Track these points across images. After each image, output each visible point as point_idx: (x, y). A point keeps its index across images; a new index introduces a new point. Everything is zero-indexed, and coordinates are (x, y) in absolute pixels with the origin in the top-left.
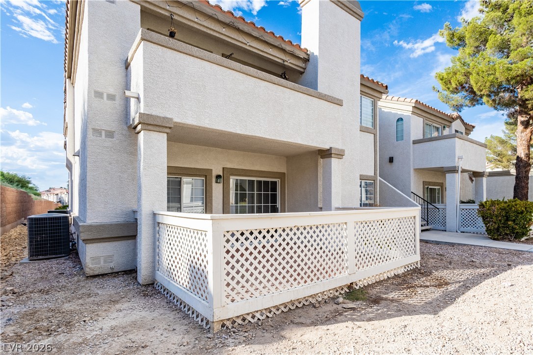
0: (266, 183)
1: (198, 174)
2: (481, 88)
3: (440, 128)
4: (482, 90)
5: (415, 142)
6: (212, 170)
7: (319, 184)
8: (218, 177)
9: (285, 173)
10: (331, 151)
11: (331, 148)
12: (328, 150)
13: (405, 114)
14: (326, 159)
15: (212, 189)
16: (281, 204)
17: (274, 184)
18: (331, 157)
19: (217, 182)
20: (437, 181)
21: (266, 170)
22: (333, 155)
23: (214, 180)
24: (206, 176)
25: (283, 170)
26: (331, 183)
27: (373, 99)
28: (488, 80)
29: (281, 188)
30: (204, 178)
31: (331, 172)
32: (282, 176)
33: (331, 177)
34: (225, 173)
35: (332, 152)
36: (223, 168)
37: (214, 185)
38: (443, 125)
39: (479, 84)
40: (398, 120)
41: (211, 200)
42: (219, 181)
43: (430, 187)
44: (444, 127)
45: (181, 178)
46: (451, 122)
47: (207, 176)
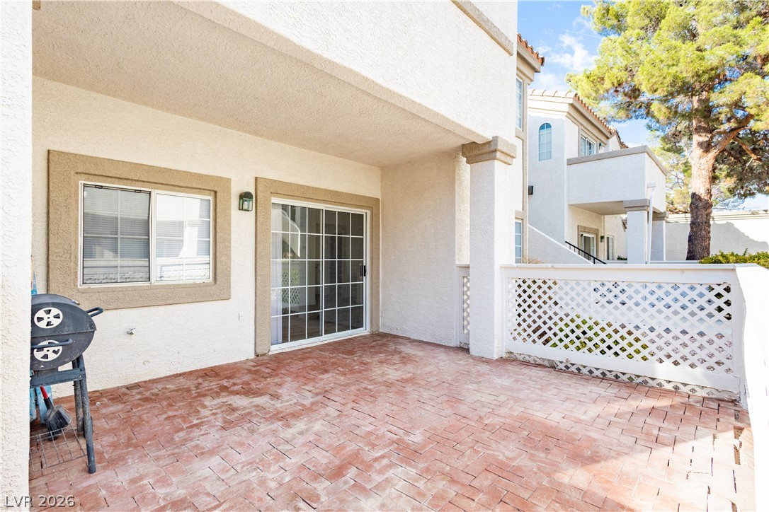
0: (344, 216)
1: (195, 185)
2: (655, 87)
3: (595, 146)
4: (657, 89)
5: (571, 162)
6: (229, 180)
7: (456, 219)
8: (245, 196)
9: (378, 200)
10: (496, 144)
11: (496, 139)
12: (489, 143)
13: (554, 117)
14: (479, 164)
15: (229, 224)
16: (372, 258)
17: (359, 219)
18: (495, 158)
19: (241, 209)
20: (592, 227)
21: (344, 191)
22: (498, 154)
23: (235, 202)
24: (216, 192)
25: (374, 191)
26: (493, 214)
27: (521, 78)
28: (668, 74)
29: (372, 228)
30: (211, 198)
31: (493, 189)
32: (373, 204)
33: (492, 200)
34: (259, 188)
35: (500, 147)
36: (256, 178)
37: (235, 214)
38: (599, 142)
39: (654, 80)
40: (542, 127)
41: (228, 248)
42: (245, 207)
43: (585, 235)
44: (600, 145)
45: (150, 193)
46: (608, 138)
47: (218, 194)
